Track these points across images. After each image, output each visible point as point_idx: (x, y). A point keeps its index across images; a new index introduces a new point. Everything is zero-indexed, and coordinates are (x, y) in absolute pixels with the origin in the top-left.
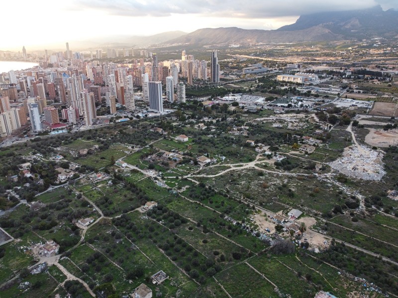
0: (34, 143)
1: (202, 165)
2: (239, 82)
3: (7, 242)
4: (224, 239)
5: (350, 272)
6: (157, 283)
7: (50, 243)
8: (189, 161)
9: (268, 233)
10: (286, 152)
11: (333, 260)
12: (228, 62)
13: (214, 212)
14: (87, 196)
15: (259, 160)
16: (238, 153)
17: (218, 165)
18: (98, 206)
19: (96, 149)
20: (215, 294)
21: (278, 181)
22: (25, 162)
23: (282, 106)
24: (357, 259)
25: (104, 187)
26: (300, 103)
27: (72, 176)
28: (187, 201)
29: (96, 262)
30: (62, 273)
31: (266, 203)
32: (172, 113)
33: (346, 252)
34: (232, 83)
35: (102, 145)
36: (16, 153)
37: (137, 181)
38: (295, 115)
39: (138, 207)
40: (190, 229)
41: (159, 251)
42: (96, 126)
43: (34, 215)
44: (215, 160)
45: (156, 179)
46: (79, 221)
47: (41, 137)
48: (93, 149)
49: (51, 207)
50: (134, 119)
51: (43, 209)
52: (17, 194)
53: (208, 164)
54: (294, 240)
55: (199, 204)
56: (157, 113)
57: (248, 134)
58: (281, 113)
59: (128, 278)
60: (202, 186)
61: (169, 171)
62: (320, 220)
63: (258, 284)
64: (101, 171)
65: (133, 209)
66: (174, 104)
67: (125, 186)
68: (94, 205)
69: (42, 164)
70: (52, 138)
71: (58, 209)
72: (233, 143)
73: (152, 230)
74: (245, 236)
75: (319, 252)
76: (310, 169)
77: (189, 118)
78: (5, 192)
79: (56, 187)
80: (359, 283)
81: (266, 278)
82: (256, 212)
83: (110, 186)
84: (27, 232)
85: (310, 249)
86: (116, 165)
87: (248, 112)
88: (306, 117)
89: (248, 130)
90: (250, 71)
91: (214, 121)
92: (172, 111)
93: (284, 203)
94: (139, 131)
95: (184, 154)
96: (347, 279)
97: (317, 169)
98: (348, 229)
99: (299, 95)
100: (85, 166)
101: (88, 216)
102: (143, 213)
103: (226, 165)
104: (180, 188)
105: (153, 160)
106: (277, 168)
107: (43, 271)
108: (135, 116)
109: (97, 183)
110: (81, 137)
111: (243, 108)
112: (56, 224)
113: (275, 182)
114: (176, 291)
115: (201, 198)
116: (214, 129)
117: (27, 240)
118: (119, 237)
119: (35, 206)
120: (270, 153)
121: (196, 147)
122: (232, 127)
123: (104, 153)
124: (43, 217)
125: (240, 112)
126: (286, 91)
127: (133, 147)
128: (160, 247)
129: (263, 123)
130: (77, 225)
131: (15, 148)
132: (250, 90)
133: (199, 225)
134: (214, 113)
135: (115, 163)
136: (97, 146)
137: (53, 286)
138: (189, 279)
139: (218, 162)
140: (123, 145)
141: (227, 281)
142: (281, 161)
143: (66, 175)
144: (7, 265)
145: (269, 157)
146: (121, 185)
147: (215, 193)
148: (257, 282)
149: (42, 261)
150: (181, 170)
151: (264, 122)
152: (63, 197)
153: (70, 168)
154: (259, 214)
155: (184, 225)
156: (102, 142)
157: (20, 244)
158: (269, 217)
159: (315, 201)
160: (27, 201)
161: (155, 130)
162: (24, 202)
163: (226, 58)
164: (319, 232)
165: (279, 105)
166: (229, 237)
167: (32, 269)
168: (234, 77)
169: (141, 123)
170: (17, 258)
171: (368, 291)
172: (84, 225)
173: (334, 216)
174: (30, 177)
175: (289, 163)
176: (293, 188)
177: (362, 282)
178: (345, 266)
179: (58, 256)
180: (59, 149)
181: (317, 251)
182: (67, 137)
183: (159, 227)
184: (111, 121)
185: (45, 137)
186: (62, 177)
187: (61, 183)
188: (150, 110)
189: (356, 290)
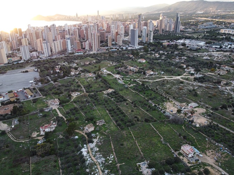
0: (66, 58)
1: (148, 75)
2: (192, 33)
3: (39, 97)
4: (143, 111)
5: (214, 140)
6: (99, 125)
7: (57, 100)
8: (142, 72)
9: (171, 112)
10: (205, 73)
11: (206, 132)
12: (191, 22)
13: (144, 98)
14: (81, 83)
15: (185, 76)
16: (173, 71)
17: (158, 76)
18: (84, 88)
19: (94, 62)
20: (126, 135)
21: (191, 88)
22: (59, 65)
23: (215, 47)
24: (223, 134)
25: (91, 80)
26: (230, 46)
27: (77, 73)
28: (131, 91)
29: (74, 111)
30: (57, 113)
31: (178, 98)
32: (142, 48)
33: (217, 129)
34: (187, 33)
35: (98, 61)
36: (56, 61)
37: (108, 79)
38: (223, 53)
39: (104, 91)
40: (127, 104)
41: (106, 111)
42: (99, 52)
43: (54, 88)
44: (157, 73)
45: (119, 79)
46: (73, 93)
47: (70, 55)
48: (92, 62)
49: (63, 85)
50: (120, 49)
51: (59, 86)
52: (50, 78)
53: (152, 75)
54: (186, 118)
55: (138, 93)
56: (134, 47)
57: (185, 61)
58: (213, 51)
59: (86, 120)
60: (143, 85)
61: (128, 76)
62: (209, 110)
63: (152, 135)
64: (92, 72)
65: (101, 91)
66: (146, 43)
67: (101, 81)
68: (83, 87)
69: (66, 67)
70: (75, 56)
71: (66, 87)
72: (172, 65)
73: (106, 102)
74: (157, 112)
75: (199, 126)
76: (217, 83)
77: (151, 51)
78: (46, 77)
79: (68, 77)
80: (217, 146)
81: (159, 133)
82: (169, 102)
83: (94, 80)
84: (49, 94)
85: (193, 124)
86: (101, 70)
87: (190, 50)
88: (230, 54)
89: (185, 59)
90: (203, 27)
91: (166, 53)
92: (143, 47)
93: (189, 99)
94: (120, 55)
95: (139, 69)
96: (210, 143)
97: (222, 84)
98: (226, 118)
99: (231, 42)
100: (85, 70)
101: (78, 92)
102: (105, 94)
103: (162, 76)
104: (129, 85)
105: (121, 70)
106: (194, 81)
107: (50, 111)
108: (120, 48)
109: (88, 78)
110: (89, 56)
111: (188, 47)
112: (62, 93)
113: (189, 88)
114: (107, 130)
115: (139, 91)
116: (164, 57)
117: (47, 98)
118: (89, 102)
119: (57, 84)
120: (193, 72)
121: (149, 66)
122: (176, 57)
123: (97, 65)
124: (58, 89)
125: (185, 49)
126: (223, 39)
127: (113, 63)
128: (107, 110)
129: (197, 56)
130: (72, 95)
131: (56, 59)
132: (198, 38)
133: (132, 103)
134: (168, 49)
135: (100, 69)
136: (95, 61)
137: (51, 117)
138: (115, 126)
139: (158, 74)
140: (108, 62)
141: (135, 130)
142: (199, 77)
143: (75, 73)
144: (36, 106)
145: (192, 74)
146: (99, 80)
147: (149, 89)
148: (152, 134)
149: (50, 107)
150: (135, 76)
151: (199, 56)
152: (70, 82)
153: (78, 70)
154: (170, 102)
155: (125, 102)
156: (98, 60)
157: (44, 99)
158: (176, 105)
159: (211, 100)
160: (54, 82)
161: (128, 55)
162: (52, 82)
163: (190, 20)
164: (204, 117)
165: (214, 46)
166: (147, 111)
167: (45, 109)
168: (190, 30)
169: (122, 52)
170: (41, 104)
171: (222, 152)
172: (75, 95)
173: (220, 110)
174: (58, 72)
175: (204, 79)
176: (199, 92)
177: (220, 146)
178: (213, 136)
179: (58, 106)
180: (76, 61)
181: (198, 126)
182: (82, 56)
183: (111, 101)
184: (107, 50)
185: (72, 55)
186: (73, 73)
187: (71, 76)
188: (130, 45)
189: (213, 149)
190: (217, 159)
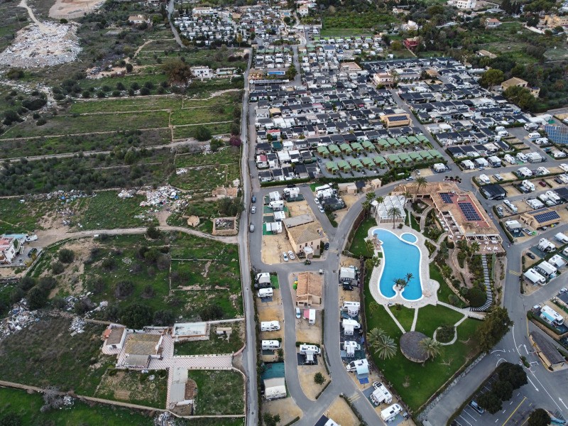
5: (39, 192)
24: (48, 170)
33: (29, 168)
80: (54, 199)
96: (35, 203)
171: (69, 203)
173: (7, 129)
177: (58, 196)
189: (50, 210)
190: (68, 221)
